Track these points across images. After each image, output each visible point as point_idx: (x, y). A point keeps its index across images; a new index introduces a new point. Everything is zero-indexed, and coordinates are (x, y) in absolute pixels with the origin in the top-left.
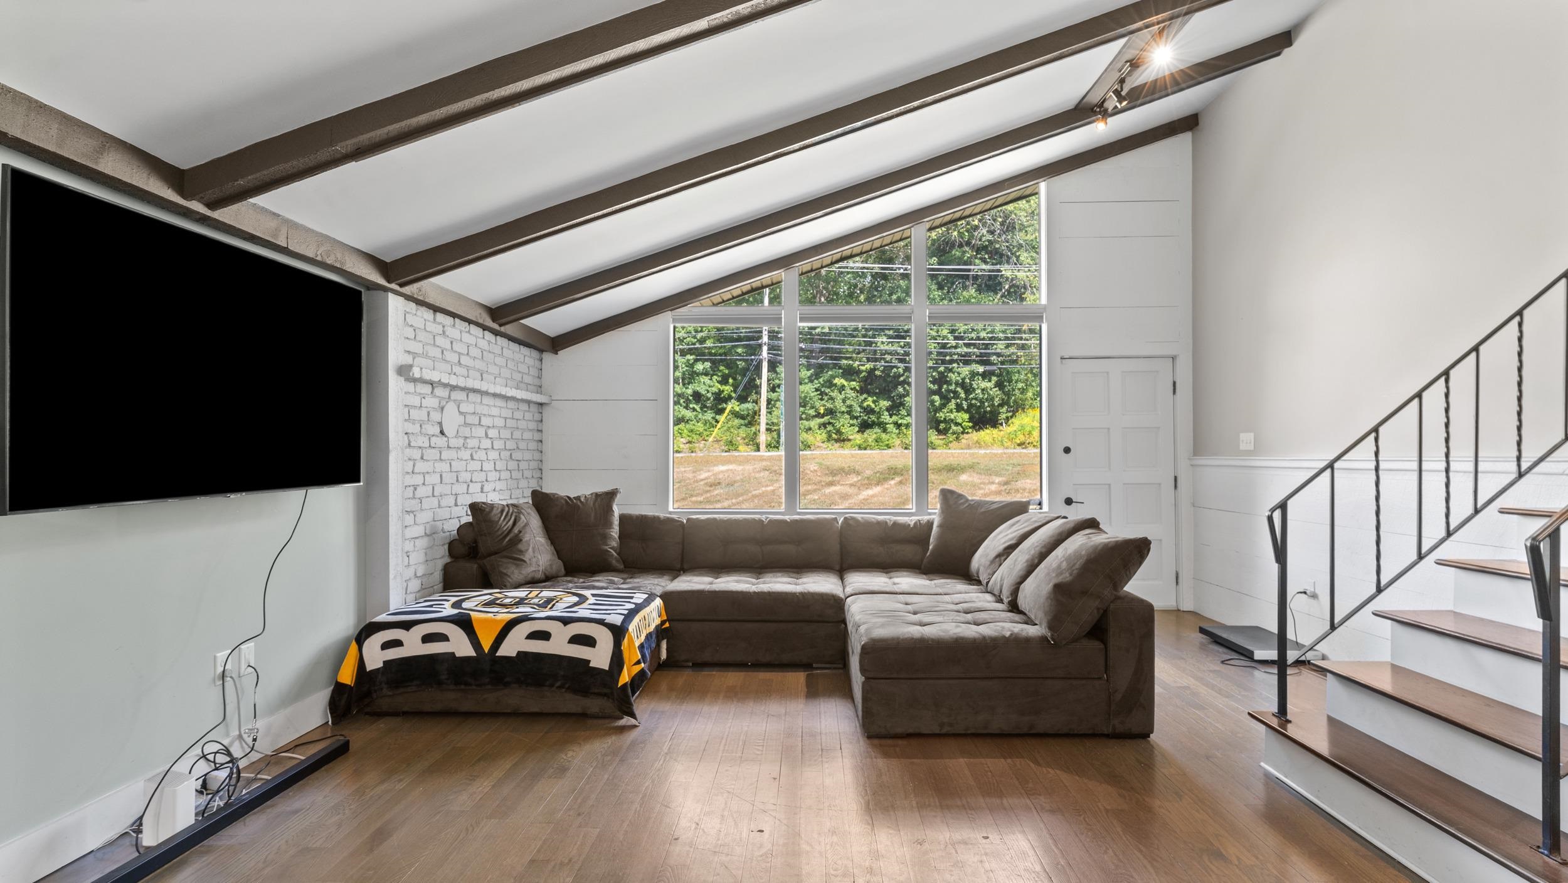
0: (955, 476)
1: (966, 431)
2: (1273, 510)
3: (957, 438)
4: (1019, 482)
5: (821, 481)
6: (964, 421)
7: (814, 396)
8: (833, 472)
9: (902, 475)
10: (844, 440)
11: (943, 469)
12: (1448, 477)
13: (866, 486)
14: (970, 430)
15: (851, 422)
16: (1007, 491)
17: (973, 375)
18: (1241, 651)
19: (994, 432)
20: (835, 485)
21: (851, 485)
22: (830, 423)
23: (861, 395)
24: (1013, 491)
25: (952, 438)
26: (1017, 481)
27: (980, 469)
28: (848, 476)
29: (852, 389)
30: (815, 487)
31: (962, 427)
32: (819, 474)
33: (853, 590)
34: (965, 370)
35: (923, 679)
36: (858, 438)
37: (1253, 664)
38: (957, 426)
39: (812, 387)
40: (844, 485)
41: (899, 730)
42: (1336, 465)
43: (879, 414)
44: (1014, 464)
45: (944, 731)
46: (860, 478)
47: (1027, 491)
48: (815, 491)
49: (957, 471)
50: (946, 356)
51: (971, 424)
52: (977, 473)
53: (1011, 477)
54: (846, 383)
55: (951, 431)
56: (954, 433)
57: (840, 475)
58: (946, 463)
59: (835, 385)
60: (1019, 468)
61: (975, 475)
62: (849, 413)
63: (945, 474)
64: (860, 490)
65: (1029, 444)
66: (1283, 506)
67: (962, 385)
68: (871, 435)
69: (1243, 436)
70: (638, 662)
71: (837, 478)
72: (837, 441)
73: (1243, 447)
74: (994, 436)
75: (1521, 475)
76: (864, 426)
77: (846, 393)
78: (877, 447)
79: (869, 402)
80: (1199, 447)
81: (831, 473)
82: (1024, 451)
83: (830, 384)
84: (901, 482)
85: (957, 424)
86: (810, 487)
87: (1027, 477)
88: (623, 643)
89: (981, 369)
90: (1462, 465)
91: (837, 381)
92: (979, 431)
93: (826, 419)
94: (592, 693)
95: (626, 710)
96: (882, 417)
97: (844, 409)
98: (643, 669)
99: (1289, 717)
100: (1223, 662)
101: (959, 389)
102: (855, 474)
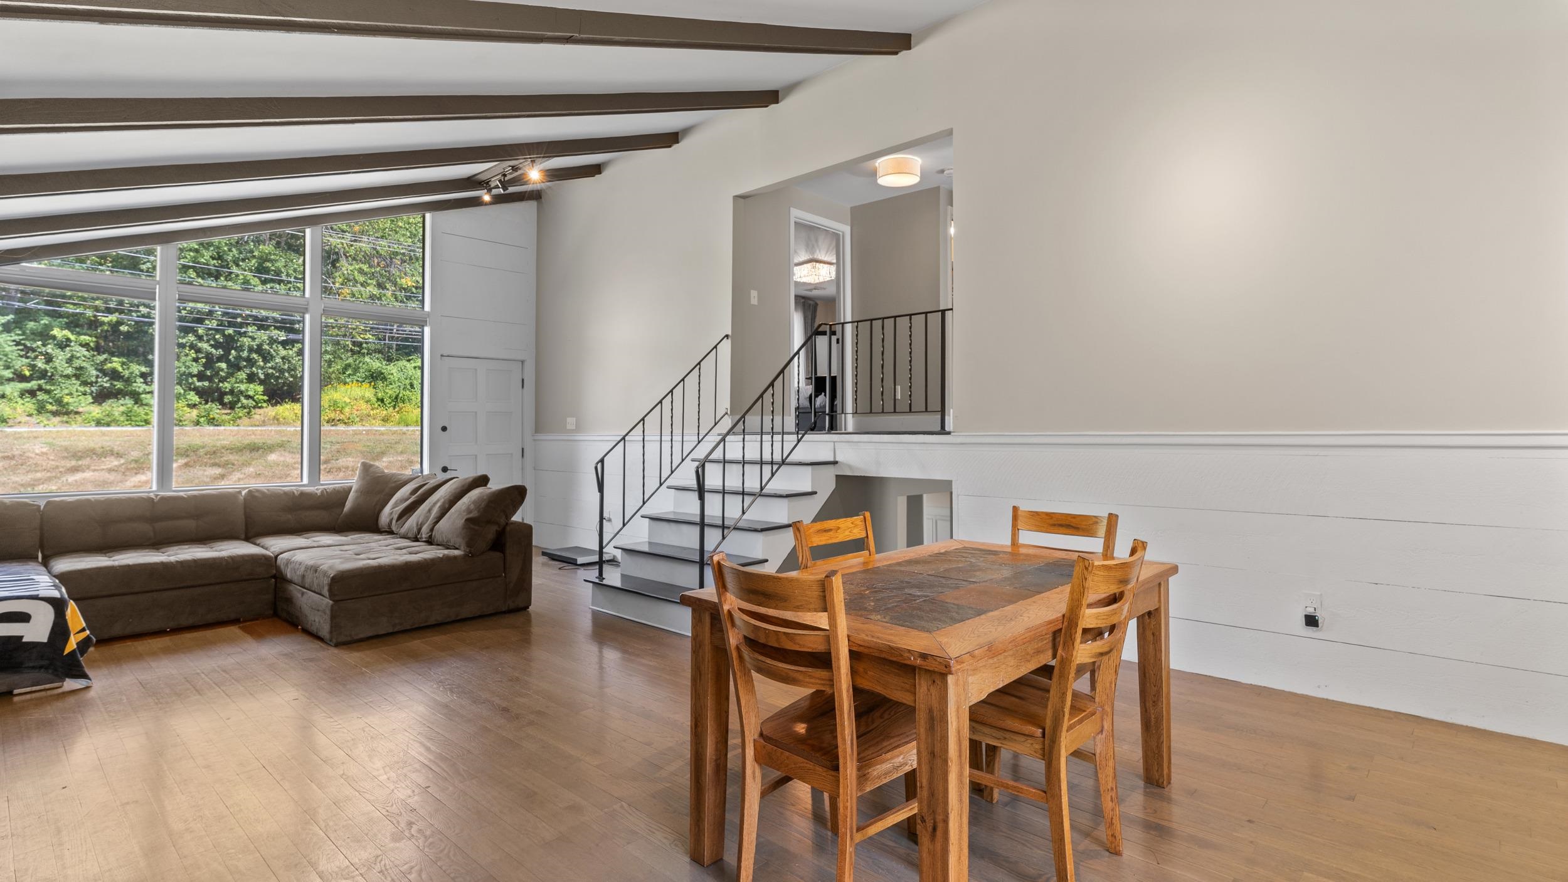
0: (261, 457)
1: (260, 405)
2: (597, 463)
3: (248, 413)
4: (340, 460)
5: (57, 467)
6: (257, 394)
7: (12, 351)
8: (77, 455)
9: (187, 456)
10: (67, 413)
11: (245, 448)
12: (672, 444)
13: (135, 471)
14: (265, 405)
15: (82, 389)
16: (327, 470)
17: (272, 341)
18: (569, 561)
19: (295, 407)
20: (83, 471)
21: (110, 470)
22: (40, 389)
23: (99, 354)
24: (335, 470)
25: (241, 413)
26: (337, 460)
27: (292, 448)
28: (103, 459)
29: (82, 345)
30: (49, 474)
31: (254, 400)
32: (52, 458)
33: (280, 549)
34: (263, 336)
35: (381, 595)
36: (96, 411)
37: (577, 567)
38: (248, 399)
39: (9, 338)
40: (98, 470)
41: (362, 636)
42: (627, 438)
43: (128, 381)
44: (332, 442)
45: (396, 630)
46: (122, 461)
47: (350, 469)
48: (49, 479)
49: (263, 450)
50: (236, 318)
51: (266, 398)
52: (289, 452)
53: (330, 455)
54: (72, 337)
55: (240, 405)
56: (243, 407)
57: (88, 459)
58: (246, 442)
59: (54, 338)
60: (338, 446)
61: (287, 454)
62: (77, 377)
63: (247, 455)
64: (126, 476)
65: (339, 421)
66: (602, 461)
67: (259, 350)
68: (117, 407)
69: (569, 420)
70: (83, 630)
71: (85, 462)
72: (55, 414)
73: (569, 427)
74: (296, 412)
75: (699, 442)
76: (101, 397)
77: (72, 351)
78: (127, 423)
79: (116, 363)
80: (539, 427)
81: (73, 456)
82: (333, 428)
83: (44, 335)
84: (186, 465)
85: (248, 397)
86: (39, 475)
87: (348, 455)
88: (67, 613)
89: (282, 336)
90: (677, 438)
91: (56, 332)
92: (276, 406)
93: (33, 384)
94: (26, 668)
95: (78, 673)
96: (135, 384)
97: (69, 371)
98: (88, 636)
99: (604, 577)
100: (560, 569)
101: (255, 356)
102: (113, 457)
